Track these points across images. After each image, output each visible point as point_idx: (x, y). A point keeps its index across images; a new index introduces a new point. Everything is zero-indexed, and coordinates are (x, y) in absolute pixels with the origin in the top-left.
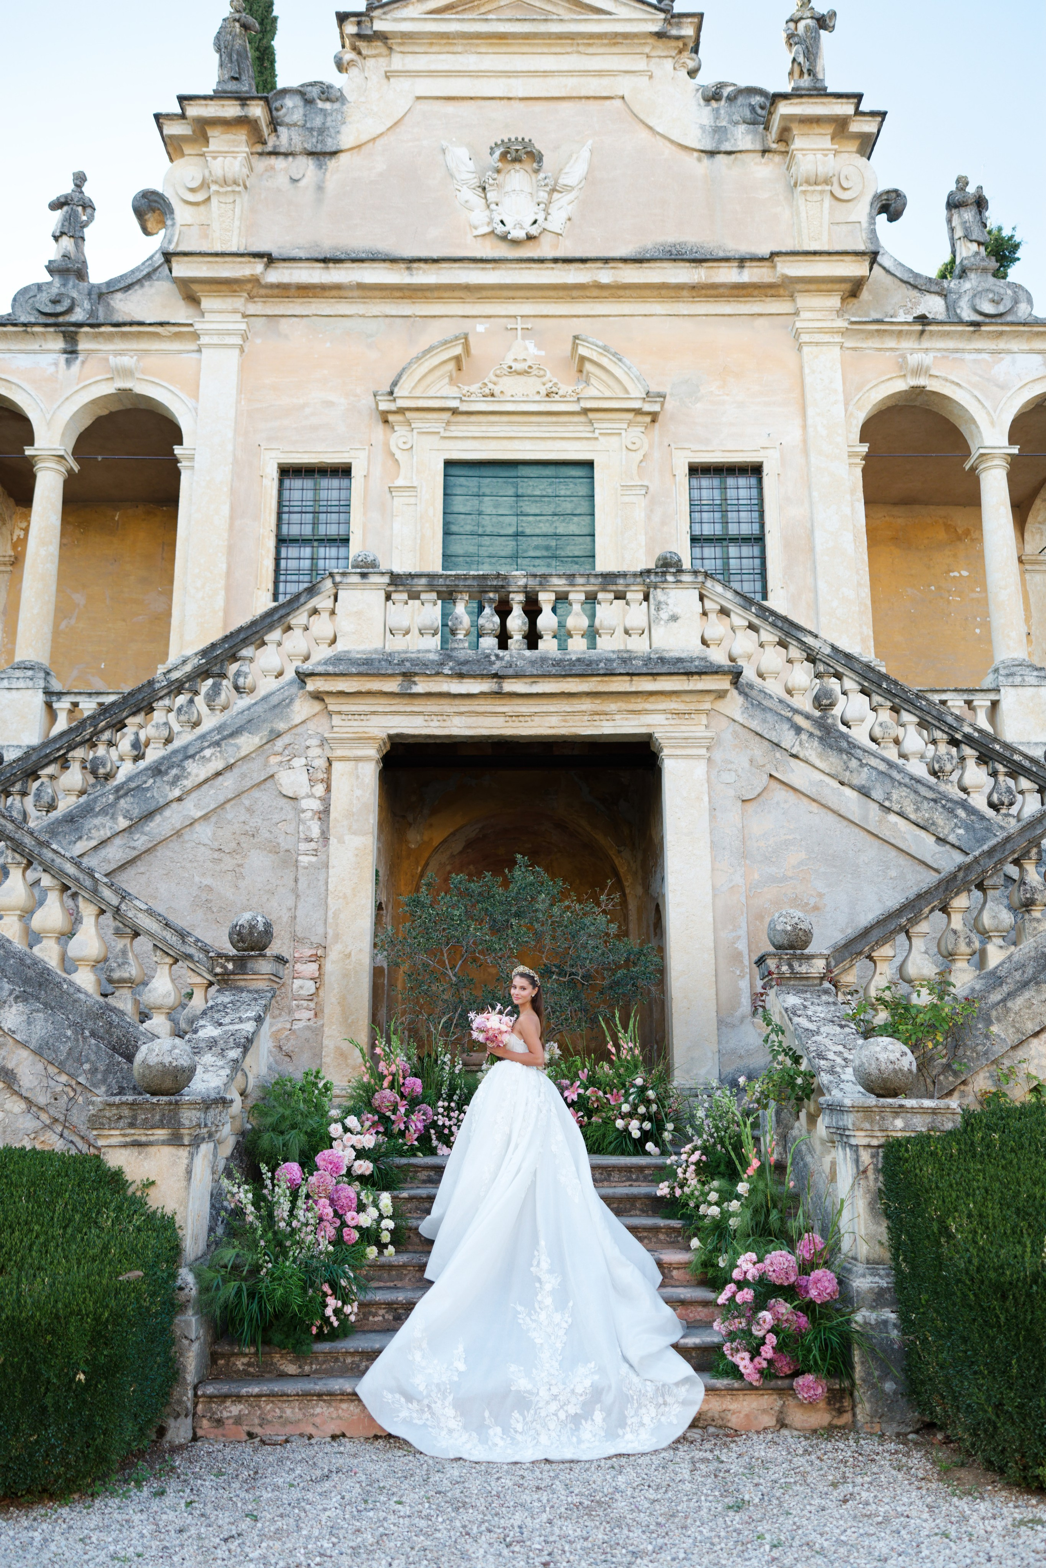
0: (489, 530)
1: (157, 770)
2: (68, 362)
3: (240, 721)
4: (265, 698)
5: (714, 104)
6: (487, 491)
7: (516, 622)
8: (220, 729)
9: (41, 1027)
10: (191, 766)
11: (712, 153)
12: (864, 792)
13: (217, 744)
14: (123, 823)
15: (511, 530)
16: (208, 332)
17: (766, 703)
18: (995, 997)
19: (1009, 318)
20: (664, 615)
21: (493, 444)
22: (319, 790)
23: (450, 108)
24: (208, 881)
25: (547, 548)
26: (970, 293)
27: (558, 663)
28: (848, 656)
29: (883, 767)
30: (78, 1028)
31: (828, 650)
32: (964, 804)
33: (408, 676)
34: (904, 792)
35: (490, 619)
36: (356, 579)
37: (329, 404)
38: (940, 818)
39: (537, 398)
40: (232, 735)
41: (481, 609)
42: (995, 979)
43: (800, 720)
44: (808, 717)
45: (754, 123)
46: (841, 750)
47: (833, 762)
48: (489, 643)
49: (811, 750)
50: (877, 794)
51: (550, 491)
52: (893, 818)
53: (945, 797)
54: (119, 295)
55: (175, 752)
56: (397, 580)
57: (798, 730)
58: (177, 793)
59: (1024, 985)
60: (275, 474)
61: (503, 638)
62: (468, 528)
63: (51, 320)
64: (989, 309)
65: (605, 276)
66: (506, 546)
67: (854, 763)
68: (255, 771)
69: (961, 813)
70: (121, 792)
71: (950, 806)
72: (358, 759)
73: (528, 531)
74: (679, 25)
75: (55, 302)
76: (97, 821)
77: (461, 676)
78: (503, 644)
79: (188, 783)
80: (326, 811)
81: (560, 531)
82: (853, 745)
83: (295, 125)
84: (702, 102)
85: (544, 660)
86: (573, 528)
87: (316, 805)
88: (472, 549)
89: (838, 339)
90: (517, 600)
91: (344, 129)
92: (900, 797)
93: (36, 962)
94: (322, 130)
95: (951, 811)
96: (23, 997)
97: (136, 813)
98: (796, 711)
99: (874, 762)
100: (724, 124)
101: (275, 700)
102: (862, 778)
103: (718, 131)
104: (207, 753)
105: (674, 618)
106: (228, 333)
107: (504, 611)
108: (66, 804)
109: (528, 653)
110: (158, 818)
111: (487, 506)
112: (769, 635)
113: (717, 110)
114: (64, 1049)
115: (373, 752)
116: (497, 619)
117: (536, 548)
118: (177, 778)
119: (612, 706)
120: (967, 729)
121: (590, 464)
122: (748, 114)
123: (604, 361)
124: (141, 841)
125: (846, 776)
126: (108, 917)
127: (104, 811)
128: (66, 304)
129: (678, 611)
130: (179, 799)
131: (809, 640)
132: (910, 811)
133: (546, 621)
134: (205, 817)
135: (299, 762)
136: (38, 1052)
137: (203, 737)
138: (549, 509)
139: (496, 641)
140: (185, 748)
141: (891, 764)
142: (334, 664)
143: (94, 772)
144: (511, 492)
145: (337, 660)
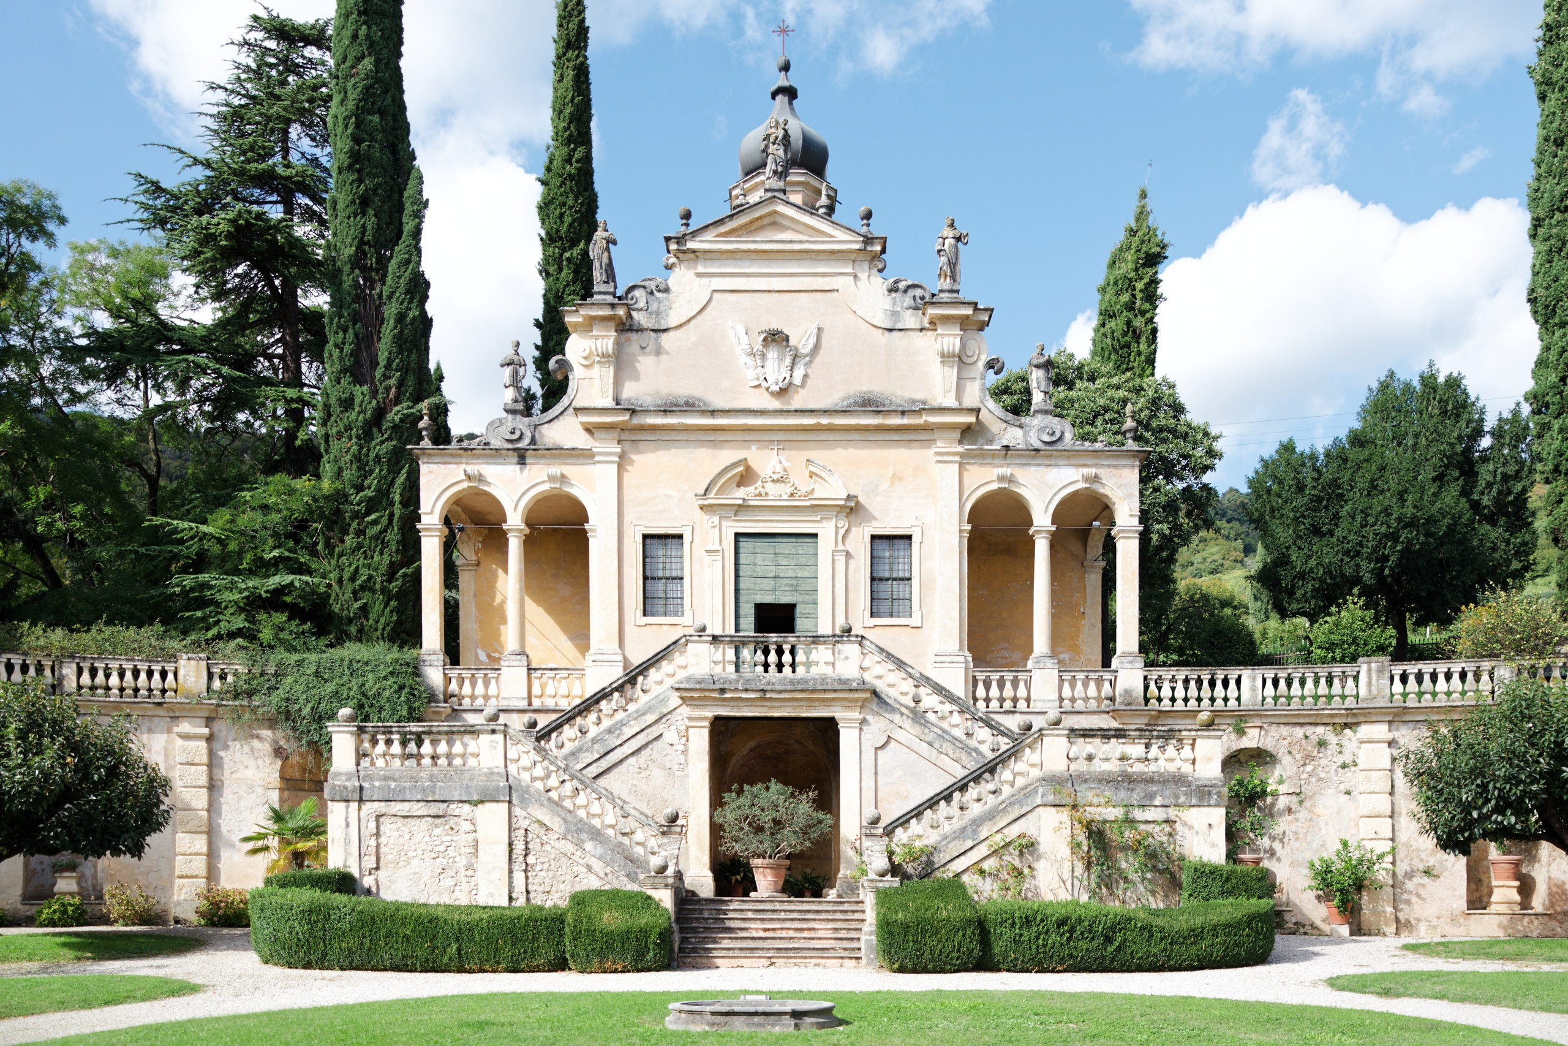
0: (760, 574)
1: (610, 731)
2: (521, 470)
3: (645, 708)
4: (656, 697)
5: (894, 295)
6: (759, 551)
7: (773, 658)
8: (637, 711)
9: (600, 850)
10: (625, 729)
11: (890, 330)
12: (930, 744)
13: (636, 719)
14: (597, 756)
15: (772, 575)
16: (600, 454)
17: (888, 701)
18: (944, 843)
19: (1059, 447)
20: (842, 656)
21: (761, 524)
22: (684, 740)
23: (734, 297)
24: (635, 782)
25: (792, 585)
26: (1036, 428)
27: (792, 682)
28: (927, 678)
29: (940, 732)
30: (613, 851)
31: (918, 675)
32: (976, 750)
33: (722, 691)
34: (949, 744)
35: (760, 657)
36: (697, 638)
37: (669, 496)
38: (964, 756)
39: (785, 497)
40: (643, 714)
41: (756, 652)
42: (945, 837)
43: (903, 710)
44: (907, 708)
45: (916, 308)
46: (921, 724)
47: (917, 730)
48: (760, 669)
49: (907, 724)
50: (936, 745)
51: (793, 551)
52: (943, 756)
53: (967, 746)
54: (546, 426)
55: (617, 722)
56: (715, 639)
57: (902, 714)
58: (619, 742)
59: (955, 838)
60: (640, 540)
61: (766, 666)
62: (748, 573)
63: (510, 446)
64: (1047, 439)
65: (825, 421)
66: (769, 584)
67: (927, 730)
68: (654, 732)
69: (974, 754)
70: (594, 741)
71: (969, 750)
72: (701, 727)
73: (781, 575)
74: (872, 244)
75: (513, 433)
76: (585, 755)
77: (746, 690)
78: (766, 671)
79: (625, 738)
80: (687, 750)
81: (799, 575)
82: (927, 722)
83: (641, 309)
84: (886, 293)
85: (785, 678)
86: (806, 574)
87: (682, 748)
88: (751, 586)
89: (957, 458)
90: (773, 648)
91: (671, 313)
92: (947, 747)
93: (594, 827)
94: (658, 313)
95: (969, 754)
96: (592, 839)
97: (602, 752)
98: (902, 705)
99: (936, 730)
100: (898, 309)
101: (661, 698)
102: (930, 737)
103: (895, 314)
104: (632, 723)
105: (847, 658)
106: (611, 454)
107: (766, 652)
108: (569, 747)
109: (778, 675)
110: (612, 754)
111: (759, 559)
112: (891, 666)
113: (894, 299)
114: (608, 858)
115: (707, 724)
116: (763, 657)
117: (786, 585)
118: (619, 735)
119: (817, 704)
120: (980, 715)
121: (815, 535)
122: (912, 304)
123: (823, 474)
124: (604, 764)
125: (923, 737)
126: (618, 809)
127: (587, 750)
128: (518, 434)
129: (848, 654)
130: (621, 745)
131: (910, 670)
132: (950, 753)
133: (787, 658)
134: (633, 754)
135: (673, 728)
136: (599, 859)
137: (629, 716)
138: (793, 562)
139: (762, 668)
140: (622, 721)
141: (944, 731)
142: (688, 682)
143: (581, 731)
144: (772, 551)
145: (689, 679)
